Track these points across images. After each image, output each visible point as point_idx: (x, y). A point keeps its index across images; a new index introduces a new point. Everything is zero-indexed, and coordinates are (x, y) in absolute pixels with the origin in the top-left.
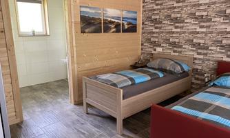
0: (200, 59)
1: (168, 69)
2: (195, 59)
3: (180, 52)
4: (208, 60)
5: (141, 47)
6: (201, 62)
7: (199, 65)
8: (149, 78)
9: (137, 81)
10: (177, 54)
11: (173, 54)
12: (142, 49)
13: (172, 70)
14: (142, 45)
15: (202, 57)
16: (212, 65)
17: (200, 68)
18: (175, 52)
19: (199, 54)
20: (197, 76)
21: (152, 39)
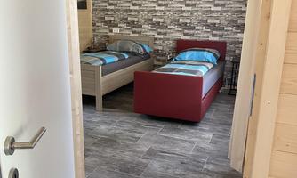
0: (160, 39)
1: (131, 50)
2: (156, 39)
3: (140, 33)
4: (168, 40)
5: (92, 28)
6: (161, 42)
7: (160, 45)
8: (117, 59)
9: (108, 61)
10: (137, 35)
11: (132, 35)
12: (94, 31)
13: (135, 51)
14: (94, 25)
15: (162, 37)
16: (171, 44)
17: (160, 48)
18: (134, 32)
19: (159, 34)
20: (158, 57)
21: (106, 18)
